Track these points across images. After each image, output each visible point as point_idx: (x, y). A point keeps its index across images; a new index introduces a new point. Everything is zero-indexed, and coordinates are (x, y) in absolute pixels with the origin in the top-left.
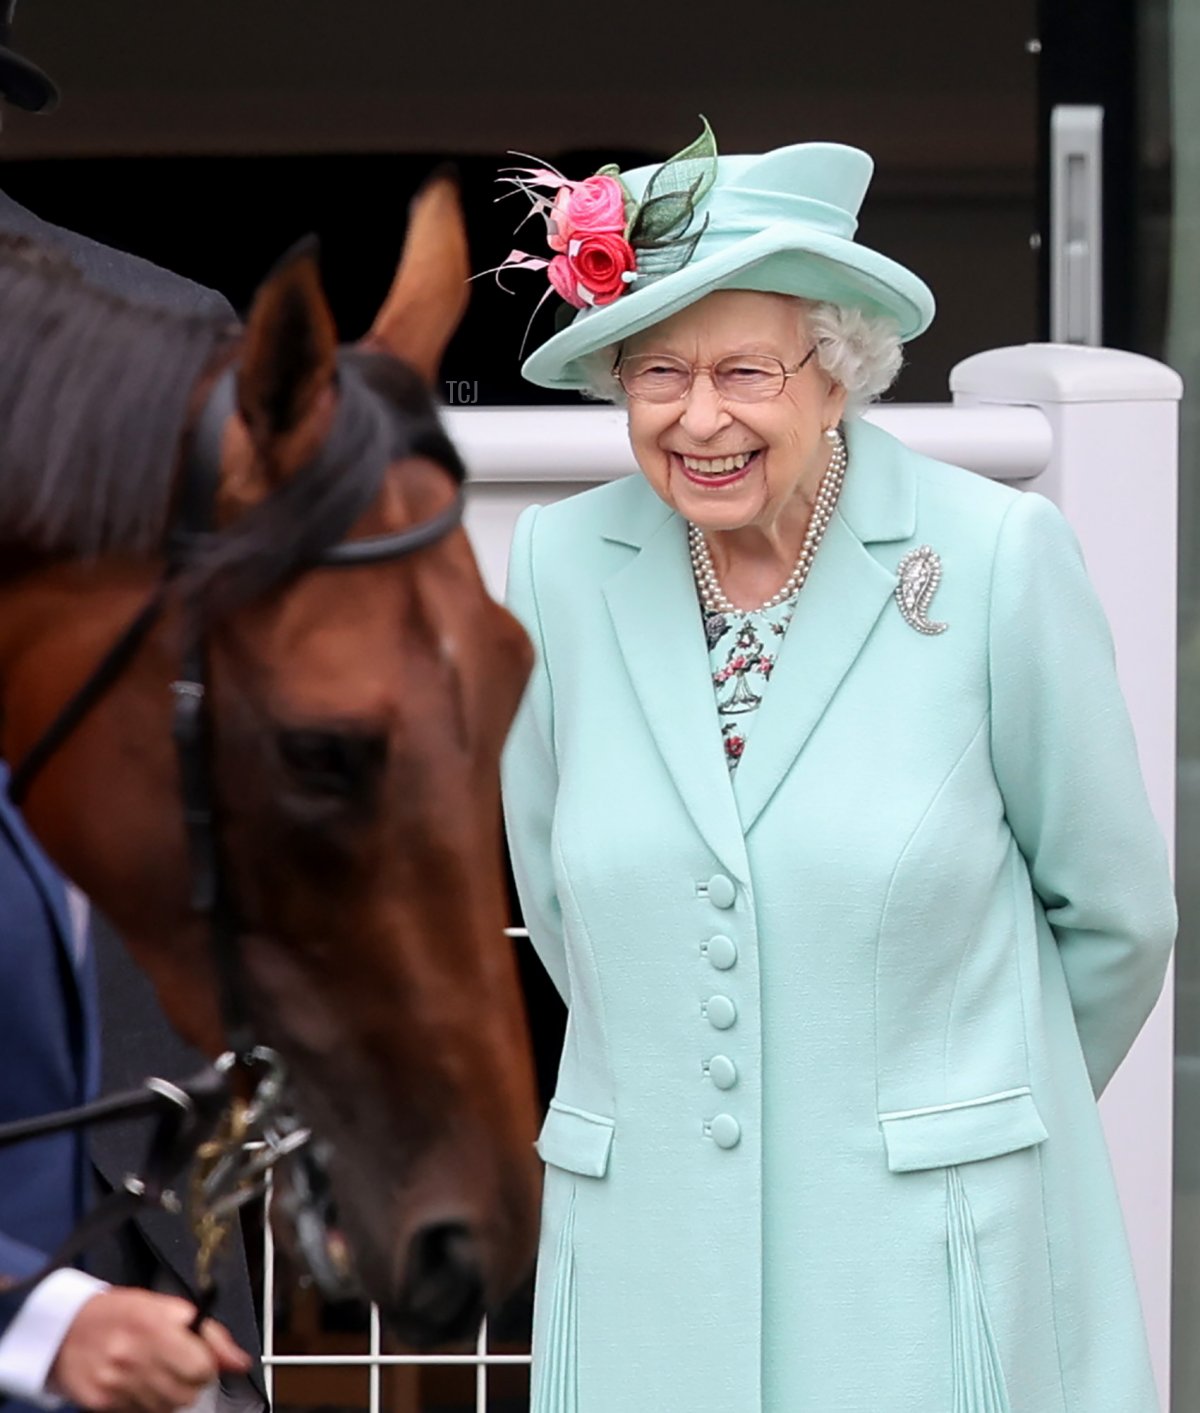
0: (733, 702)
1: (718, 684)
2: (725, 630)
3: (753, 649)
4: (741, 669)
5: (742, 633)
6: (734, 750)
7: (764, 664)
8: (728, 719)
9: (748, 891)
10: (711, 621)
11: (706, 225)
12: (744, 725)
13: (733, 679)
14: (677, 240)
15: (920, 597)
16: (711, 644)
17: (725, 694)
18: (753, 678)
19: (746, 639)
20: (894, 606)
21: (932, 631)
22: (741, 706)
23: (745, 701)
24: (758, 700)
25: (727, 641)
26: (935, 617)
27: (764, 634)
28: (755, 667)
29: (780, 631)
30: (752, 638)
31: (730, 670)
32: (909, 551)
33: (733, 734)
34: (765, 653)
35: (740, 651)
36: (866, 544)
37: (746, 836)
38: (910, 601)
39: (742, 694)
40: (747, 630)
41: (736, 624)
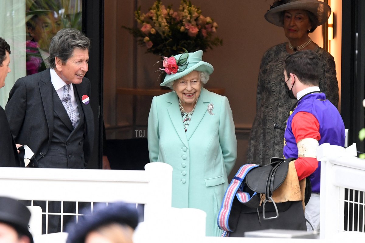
0: (185, 125)
1: (183, 122)
2: (184, 115)
3: (188, 118)
4: (186, 120)
6: (186, 131)
8: (185, 127)
9: (188, 149)
10: (182, 114)
11: (189, 62)
12: (187, 128)
13: (185, 122)
14: (185, 65)
16: (182, 117)
17: (185, 123)
18: (188, 121)
19: (187, 116)
20: (207, 111)
21: (213, 115)
22: (187, 125)
24: (189, 124)
25: (184, 117)
26: (213, 113)
27: (189, 116)
29: (191, 115)
30: (188, 116)
32: (209, 104)
33: (186, 129)
34: (190, 118)
35: (186, 118)
36: (204, 103)
37: (188, 141)
38: (210, 110)
39: (187, 123)
40: (187, 115)
41: (185, 114)
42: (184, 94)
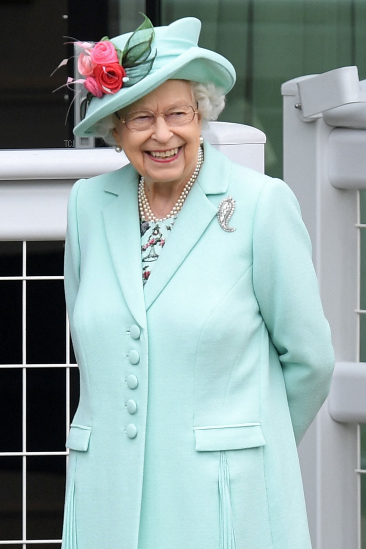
0: (148, 257)
1: (143, 250)
2: (148, 228)
3: (158, 236)
4: (153, 244)
5: (155, 229)
6: (146, 276)
7: (162, 242)
8: (146, 264)
9: (145, 332)
10: (143, 225)
11: (156, 54)
12: (151, 267)
13: (150, 248)
14: (145, 62)
15: (226, 217)
16: (142, 234)
17: (145, 254)
18: (157, 247)
19: (156, 232)
20: (216, 220)
21: (229, 230)
22: (151, 259)
23: (153, 257)
24: (157, 256)
25: (149, 233)
26: (231, 225)
27: (163, 230)
28: (158, 243)
29: (169, 229)
30: (158, 231)
31: (149, 244)
32: (224, 198)
33: (147, 270)
34: (163, 238)
35: (153, 237)
36: (207, 195)
37: (147, 311)
38: (222, 218)
39: (152, 254)
40: (157, 228)
41: (152, 225)
42: (149, 153)
